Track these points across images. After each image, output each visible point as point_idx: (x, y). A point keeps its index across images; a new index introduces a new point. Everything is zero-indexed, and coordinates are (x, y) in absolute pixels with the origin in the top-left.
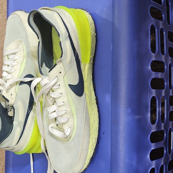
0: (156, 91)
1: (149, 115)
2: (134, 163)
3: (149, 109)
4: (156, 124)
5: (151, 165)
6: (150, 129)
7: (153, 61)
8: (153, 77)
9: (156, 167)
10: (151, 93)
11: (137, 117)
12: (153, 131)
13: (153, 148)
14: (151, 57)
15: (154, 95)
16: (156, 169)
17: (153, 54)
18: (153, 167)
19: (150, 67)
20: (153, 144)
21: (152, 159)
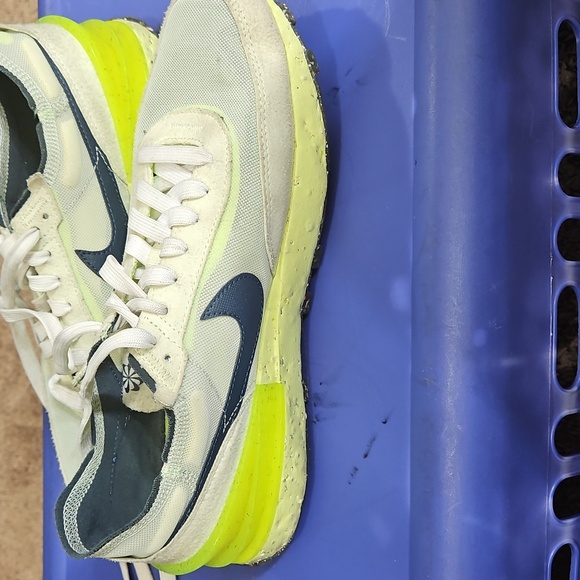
0: (575, 266)
1: (552, 354)
2: (497, 529)
3: (553, 334)
4: (575, 389)
5: (556, 535)
6: (555, 405)
7: (568, 158)
8: (569, 214)
9: (576, 542)
10: (559, 274)
11: (507, 363)
12: (566, 412)
13: (565, 476)
14: (560, 140)
15: (570, 281)
16: (576, 548)
17: (568, 131)
18: (566, 540)
19: (556, 179)
20: (567, 459)
21: (561, 512)
